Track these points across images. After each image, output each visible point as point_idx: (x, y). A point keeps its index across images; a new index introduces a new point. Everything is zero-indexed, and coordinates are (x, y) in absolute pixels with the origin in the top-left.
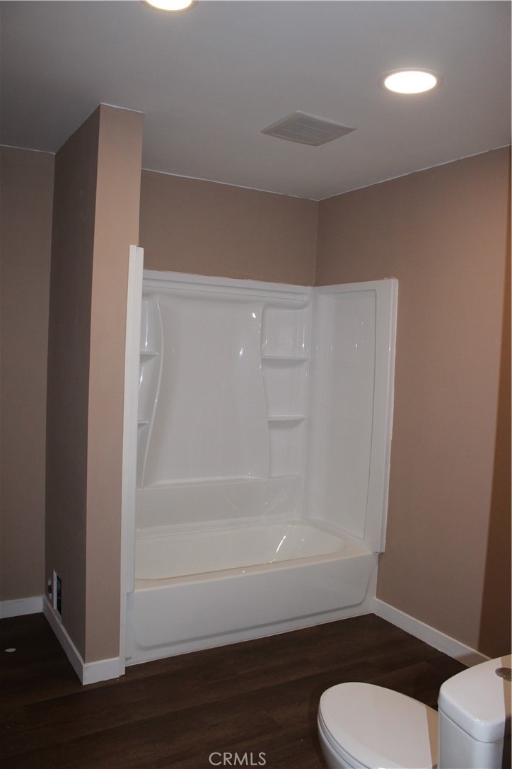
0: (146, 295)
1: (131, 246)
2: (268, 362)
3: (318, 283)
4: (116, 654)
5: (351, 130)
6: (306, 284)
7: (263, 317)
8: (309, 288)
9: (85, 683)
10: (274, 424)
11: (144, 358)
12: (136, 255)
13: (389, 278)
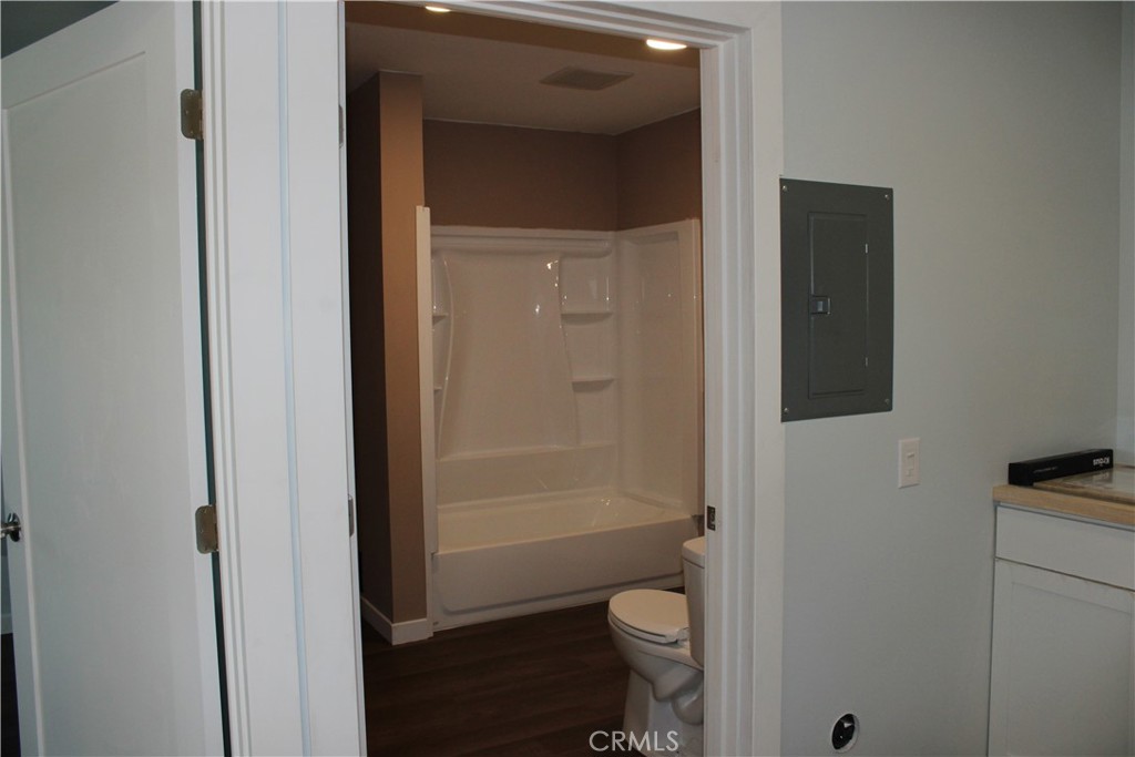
0: (434, 252)
1: (418, 207)
2: (567, 318)
3: (619, 227)
4: (424, 614)
5: (626, 77)
6: (606, 229)
7: (559, 269)
8: (610, 233)
9: (394, 643)
10: (580, 387)
11: (436, 319)
12: (423, 215)
13: (691, 218)
